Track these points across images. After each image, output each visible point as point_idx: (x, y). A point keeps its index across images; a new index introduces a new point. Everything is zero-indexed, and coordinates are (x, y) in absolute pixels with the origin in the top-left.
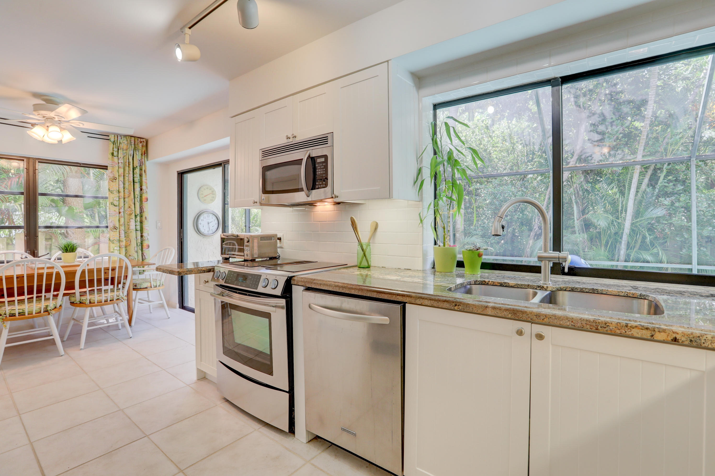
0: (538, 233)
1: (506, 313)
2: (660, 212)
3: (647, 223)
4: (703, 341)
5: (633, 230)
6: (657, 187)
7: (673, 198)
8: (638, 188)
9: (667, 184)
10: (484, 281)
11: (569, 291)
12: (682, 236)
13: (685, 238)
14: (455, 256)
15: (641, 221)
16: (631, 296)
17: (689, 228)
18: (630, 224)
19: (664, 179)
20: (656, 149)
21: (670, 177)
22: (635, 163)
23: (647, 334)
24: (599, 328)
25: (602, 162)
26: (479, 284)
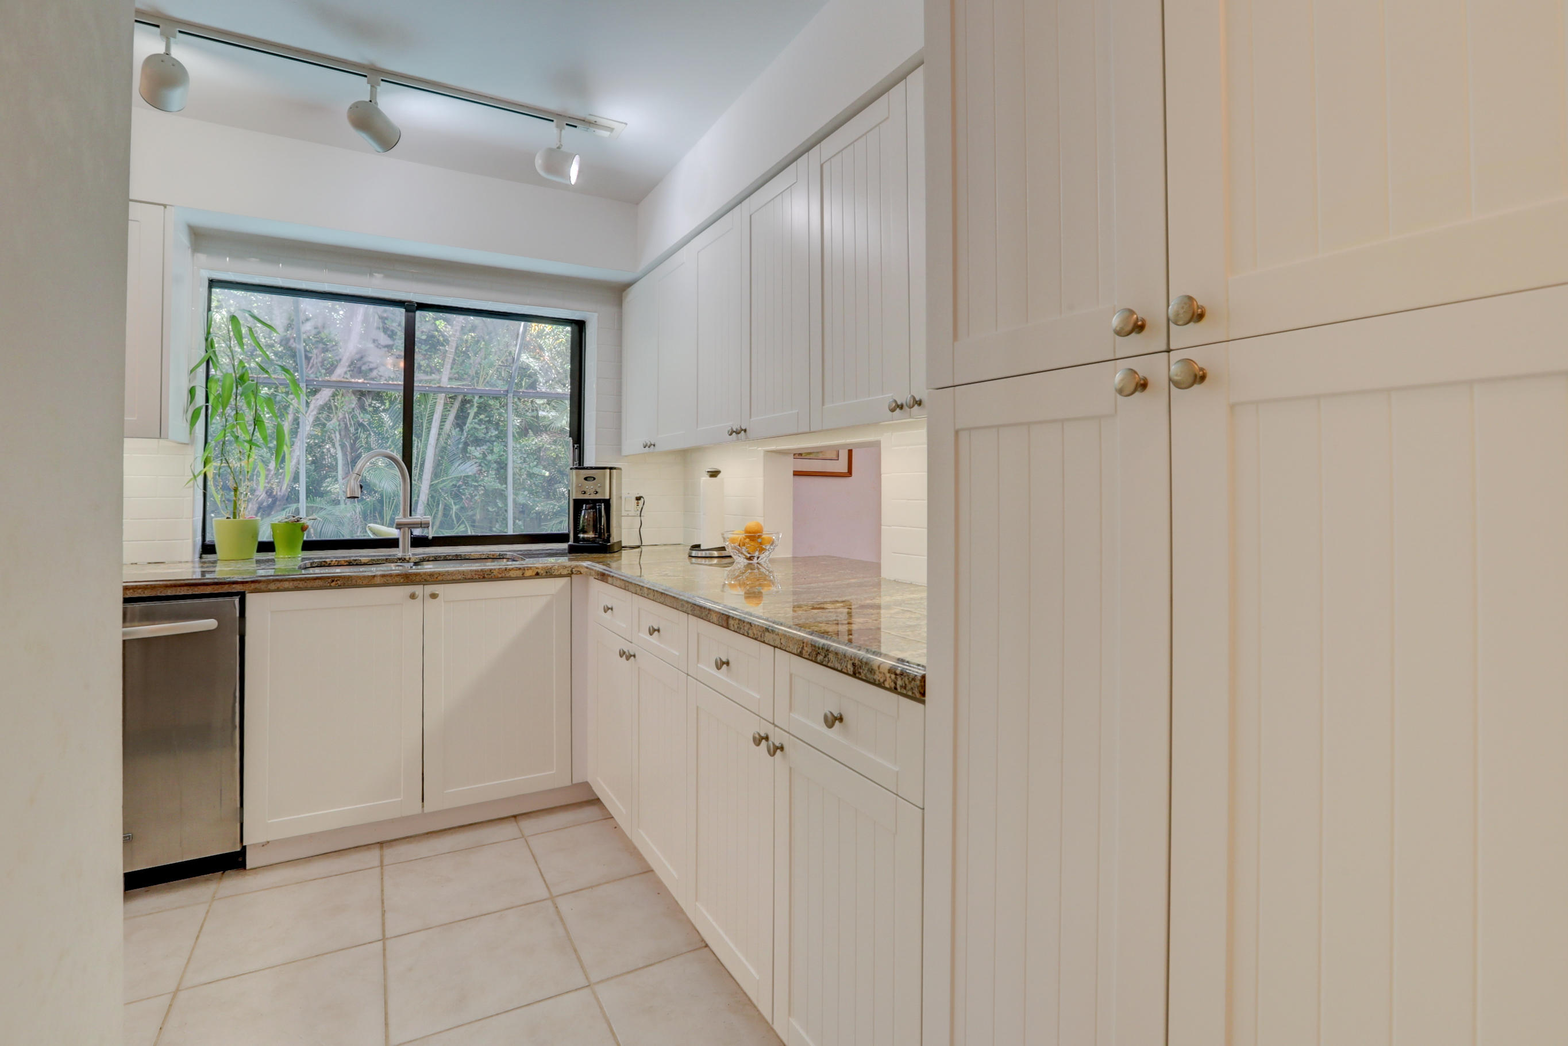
0: (265, 504)
1: (397, 579)
2: (469, 469)
3: (451, 484)
4: (553, 571)
5: (432, 497)
6: (466, 428)
7: (485, 447)
8: (441, 428)
9: (477, 426)
10: (324, 562)
11: (433, 560)
12: (496, 505)
13: (499, 508)
14: (256, 534)
15: (444, 481)
16: (492, 557)
17: (503, 492)
18: (428, 487)
19: (474, 418)
20: (467, 371)
21: (482, 417)
22: (440, 390)
23: (519, 573)
24: (486, 576)
25: (393, 381)
26: (317, 567)
